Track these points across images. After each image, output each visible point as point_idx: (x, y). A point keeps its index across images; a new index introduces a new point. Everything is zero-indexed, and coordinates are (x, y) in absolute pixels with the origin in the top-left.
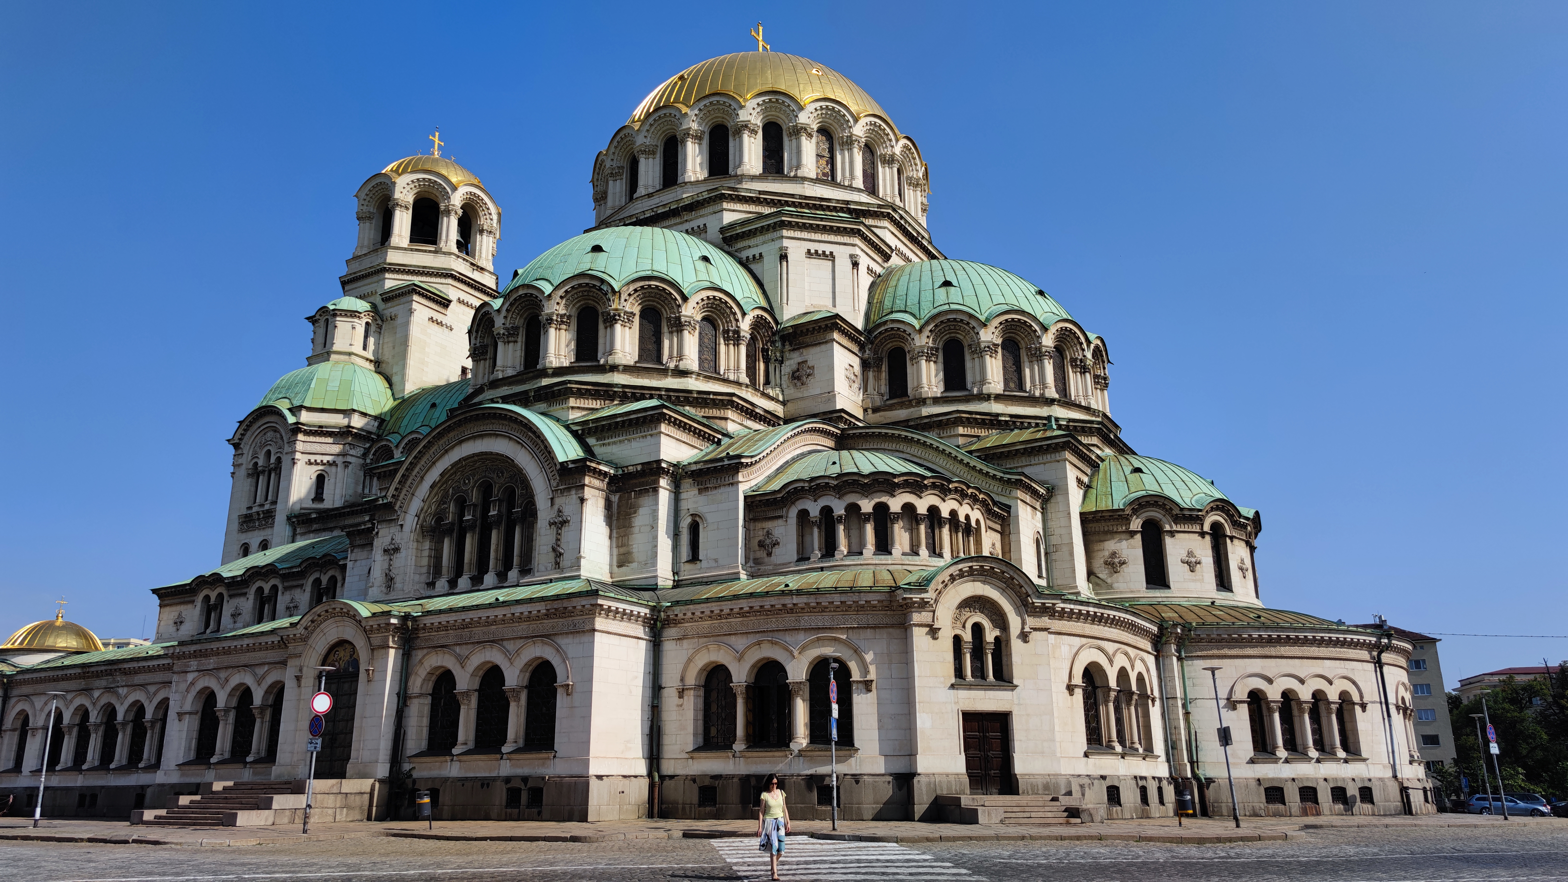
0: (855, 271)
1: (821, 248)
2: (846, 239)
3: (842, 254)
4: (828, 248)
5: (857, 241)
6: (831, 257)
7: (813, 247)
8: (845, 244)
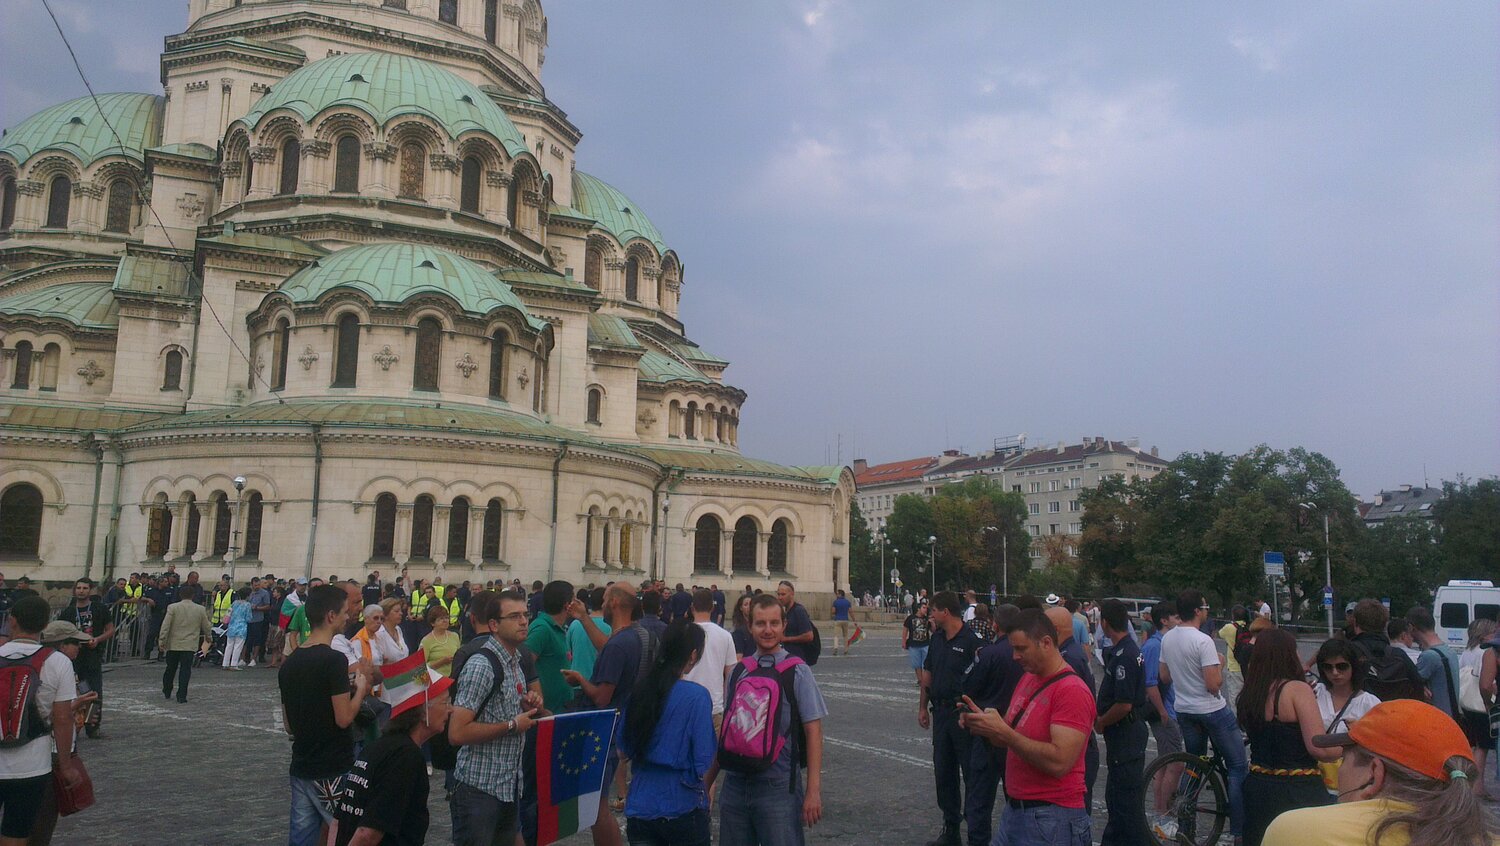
0: (227, 95)
1: (197, 79)
2: (222, 64)
3: (215, 81)
4: (202, 78)
5: (229, 64)
6: (204, 87)
7: (190, 80)
8: (218, 70)
